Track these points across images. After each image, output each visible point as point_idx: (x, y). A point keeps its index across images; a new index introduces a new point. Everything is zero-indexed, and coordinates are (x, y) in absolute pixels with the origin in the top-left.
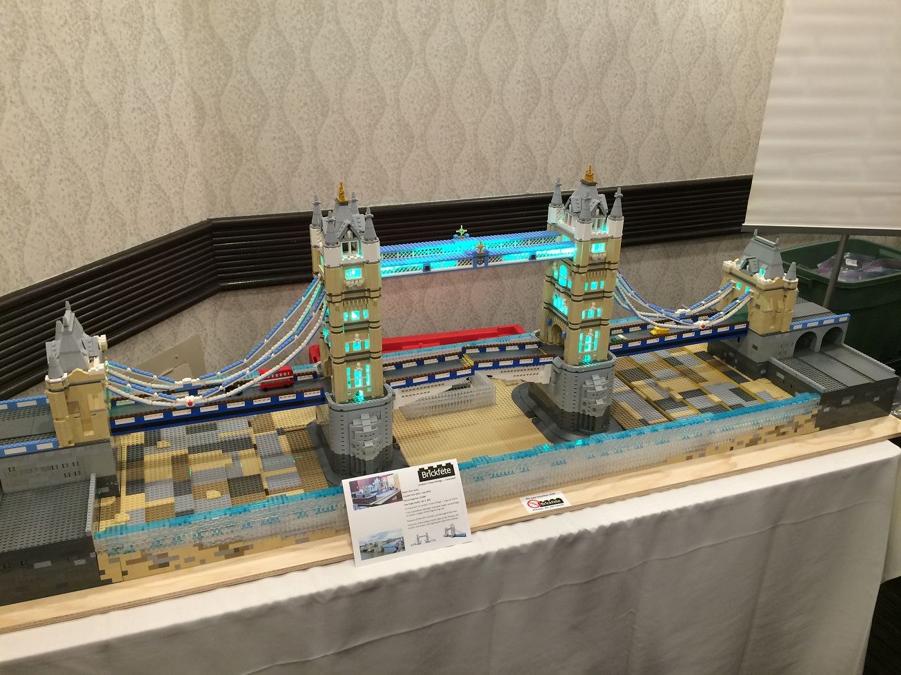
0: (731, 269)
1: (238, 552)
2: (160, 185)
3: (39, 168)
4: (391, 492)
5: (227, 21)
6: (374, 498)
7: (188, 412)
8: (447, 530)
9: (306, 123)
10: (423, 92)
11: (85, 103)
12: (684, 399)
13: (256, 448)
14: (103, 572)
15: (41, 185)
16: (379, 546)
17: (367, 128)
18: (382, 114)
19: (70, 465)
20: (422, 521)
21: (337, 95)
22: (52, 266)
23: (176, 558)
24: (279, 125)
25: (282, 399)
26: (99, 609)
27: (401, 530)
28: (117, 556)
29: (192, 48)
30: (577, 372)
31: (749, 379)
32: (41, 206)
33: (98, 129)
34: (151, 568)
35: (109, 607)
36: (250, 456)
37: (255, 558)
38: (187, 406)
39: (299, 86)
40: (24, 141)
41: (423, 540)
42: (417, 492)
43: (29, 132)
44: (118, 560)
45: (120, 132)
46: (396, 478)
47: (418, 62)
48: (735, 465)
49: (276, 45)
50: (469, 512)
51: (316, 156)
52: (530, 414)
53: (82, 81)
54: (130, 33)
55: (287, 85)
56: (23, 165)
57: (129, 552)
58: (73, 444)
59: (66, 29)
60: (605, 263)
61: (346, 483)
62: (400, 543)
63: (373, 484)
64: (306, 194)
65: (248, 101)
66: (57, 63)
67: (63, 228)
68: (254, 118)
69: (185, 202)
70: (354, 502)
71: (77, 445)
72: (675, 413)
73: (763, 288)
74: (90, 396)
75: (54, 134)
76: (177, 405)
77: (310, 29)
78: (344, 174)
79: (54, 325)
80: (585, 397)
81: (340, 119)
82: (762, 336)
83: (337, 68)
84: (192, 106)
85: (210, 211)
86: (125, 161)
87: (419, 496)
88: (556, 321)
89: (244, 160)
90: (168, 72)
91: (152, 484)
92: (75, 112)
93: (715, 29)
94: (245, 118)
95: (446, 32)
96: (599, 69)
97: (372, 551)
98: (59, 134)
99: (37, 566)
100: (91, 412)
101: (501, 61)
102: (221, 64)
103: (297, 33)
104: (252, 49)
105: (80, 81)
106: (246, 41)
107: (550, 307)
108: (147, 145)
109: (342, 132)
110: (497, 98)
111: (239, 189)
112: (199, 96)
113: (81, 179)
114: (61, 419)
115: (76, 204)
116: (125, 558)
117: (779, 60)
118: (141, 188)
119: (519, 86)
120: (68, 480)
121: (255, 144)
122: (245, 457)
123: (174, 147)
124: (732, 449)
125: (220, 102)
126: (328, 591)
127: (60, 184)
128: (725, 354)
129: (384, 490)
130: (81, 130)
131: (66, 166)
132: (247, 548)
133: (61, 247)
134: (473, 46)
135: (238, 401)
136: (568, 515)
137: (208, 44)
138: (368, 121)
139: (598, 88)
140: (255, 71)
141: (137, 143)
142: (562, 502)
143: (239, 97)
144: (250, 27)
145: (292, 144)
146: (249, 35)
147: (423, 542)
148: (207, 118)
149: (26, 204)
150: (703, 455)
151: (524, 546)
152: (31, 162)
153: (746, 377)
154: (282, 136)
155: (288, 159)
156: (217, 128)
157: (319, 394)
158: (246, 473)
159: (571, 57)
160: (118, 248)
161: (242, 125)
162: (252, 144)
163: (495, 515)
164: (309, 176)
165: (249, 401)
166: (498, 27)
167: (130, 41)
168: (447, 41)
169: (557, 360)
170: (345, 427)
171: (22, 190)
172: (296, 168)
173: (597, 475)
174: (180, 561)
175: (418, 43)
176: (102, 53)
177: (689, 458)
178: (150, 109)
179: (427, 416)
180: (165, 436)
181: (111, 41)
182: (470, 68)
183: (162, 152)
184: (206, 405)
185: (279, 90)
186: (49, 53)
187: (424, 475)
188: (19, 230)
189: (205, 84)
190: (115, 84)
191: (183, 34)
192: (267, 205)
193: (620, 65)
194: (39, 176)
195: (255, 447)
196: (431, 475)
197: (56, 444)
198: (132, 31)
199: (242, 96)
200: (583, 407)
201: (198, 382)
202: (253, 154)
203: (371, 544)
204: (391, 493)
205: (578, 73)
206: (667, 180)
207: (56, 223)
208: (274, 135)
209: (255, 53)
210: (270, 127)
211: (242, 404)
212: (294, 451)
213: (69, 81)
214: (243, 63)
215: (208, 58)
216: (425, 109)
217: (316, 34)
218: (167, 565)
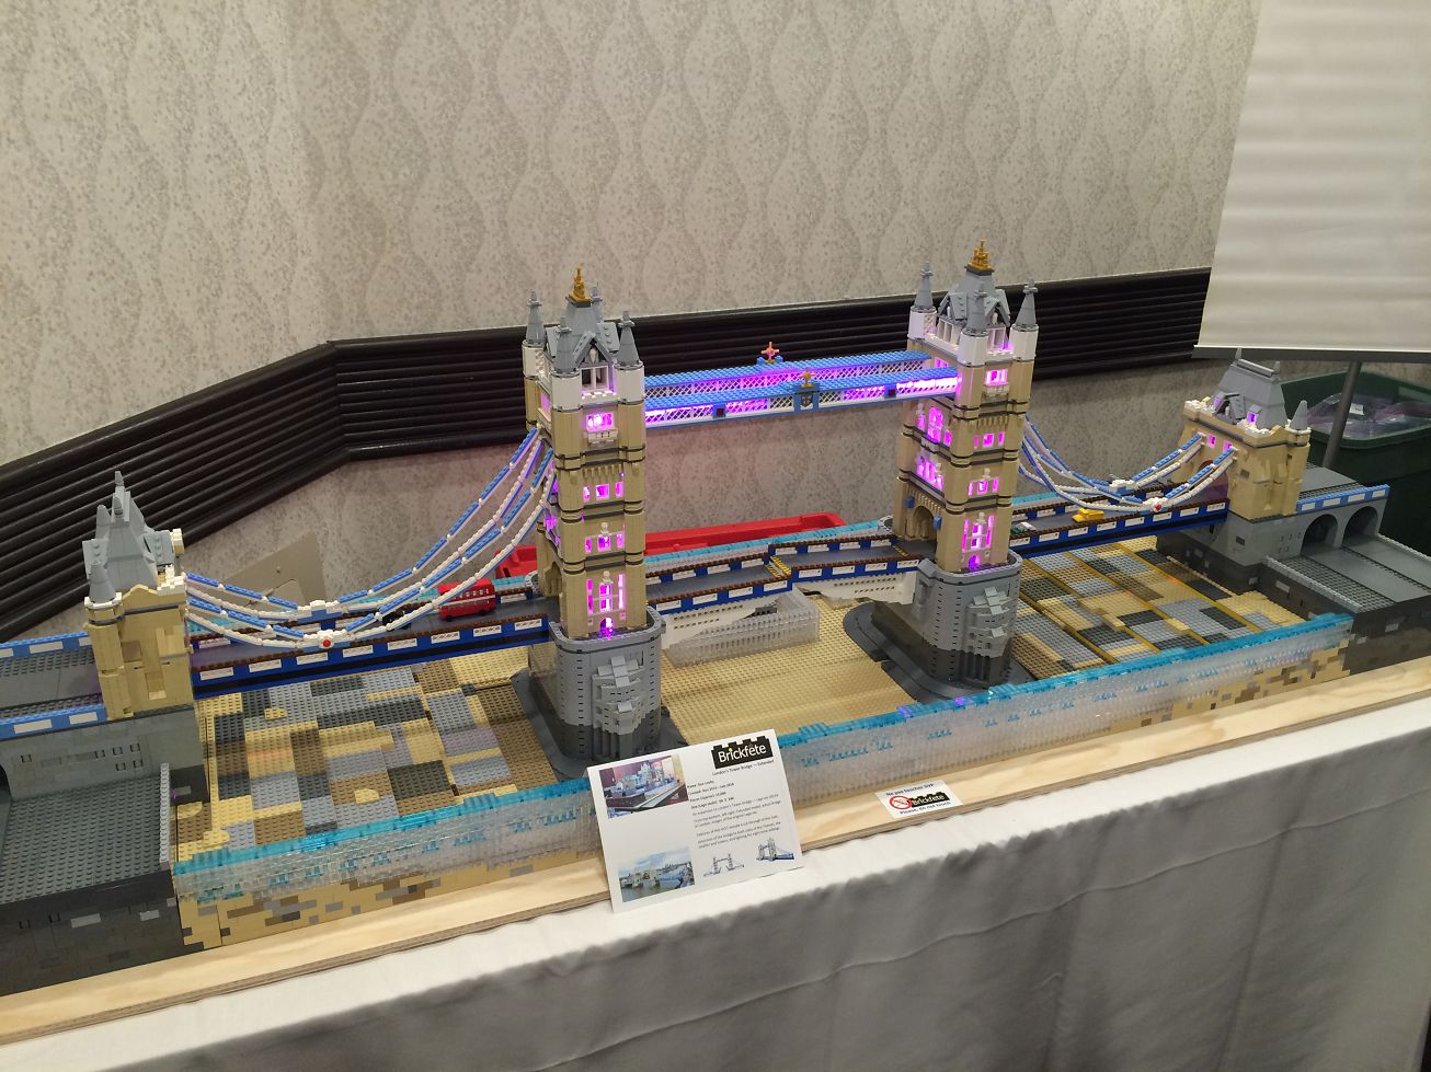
0: (1198, 413)
1: (415, 893)
2: (251, 284)
3: (55, 252)
4: (669, 786)
5: (361, 12)
6: (642, 798)
7: (322, 658)
8: (762, 848)
9: (489, 182)
10: (679, 132)
11: (129, 145)
12: (1128, 626)
13: (430, 718)
14: (189, 932)
15: (58, 281)
16: (652, 878)
17: (588, 192)
18: (613, 169)
19: (126, 750)
20: (721, 833)
21: (539, 136)
22: (77, 418)
23: (312, 904)
24: (446, 186)
25: (479, 633)
26: (184, 995)
27: (687, 849)
28: (212, 903)
29: (303, 57)
30: (960, 584)
31: (1230, 593)
32: (59, 316)
33: (151, 190)
34: (269, 922)
35: (201, 991)
36: (420, 731)
37: (443, 903)
38: (322, 646)
39: (478, 121)
40: (31, 207)
41: (723, 865)
42: (712, 785)
43: (39, 191)
44: (214, 909)
45: (186, 195)
46: (677, 763)
47: (671, 84)
48: (1221, 732)
49: (442, 53)
50: (797, 816)
51: (504, 237)
52: (877, 655)
53: (125, 108)
54: (202, 29)
55: (459, 120)
56: (28, 247)
57: (233, 896)
58: (131, 715)
59: (99, 20)
60: (1006, 402)
61: (594, 772)
62: (686, 871)
63: (640, 773)
64: (489, 301)
65: (394, 145)
66: (84, 77)
67: (94, 354)
68: (405, 175)
69: (292, 312)
70: (609, 804)
71: (137, 716)
72: (1116, 651)
73: (1255, 444)
74: (160, 632)
75: (79, 197)
76: (304, 645)
77: (497, 27)
78: (551, 268)
79: (94, 511)
80: (974, 625)
81: (546, 176)
82: (1251, 521)
83: (541, 93)
84: (303, 153)
85: (332, 328)
86: (195, 243)
87: (714, 792)
88: (922, 500)
89: (388, 244)
90: (265, 96)
91: (261, 780)
92: (113, 159)
93: (1143, 32)
94: (389, 175)
95: (717, 34)
96: (961, 97)
97: (641, 886)
98: (88, 196)
99: (77, 923)
100: (163, 658)
101: (806, 83)
102: (350, 84)
103: (475, 34)
104: (401, 59)
105: (122, 108)
106: (392, 47)
107: (912, 479)
108: (230, 216)
109: (549, 198)
110: (798, 143)
111: (379, 292)
112: (314, 138)
113: (123, 271)
114: (111, 671)
115: (116, 314)
116: (225, 906)
117: (1254, 80)
118: (220, 288)
119: (833, 123)
120: (122, 774)
121: (406, 218)
122: (413, 732)
123: (275, 222)
124: (1213, 706)
125: (349, 146)
126: (569, 956)
127: (89, 280)
128: (1188, 553)
129: (657, 784)
130: (124, 190)
131: (98, 250)
132: (430, 885)
133: (92, 386)
134: (761, 56)
135: (405, 637)
136: (957, 819)
137: (329, 51)
138: (591, 180)
139: (959, 127)
140: (406, 96)
141: (214, 213)
142: (946, 798)
143: (380, 139)
144: (398, 22)
145: (466, 218)
146: (396, 37)
147: (724, 869)
148: (327, 173)
149: (34, 313)
150: (1167, 718)
151: (891, 873)
152: (41, 241)
153: (1226, 590)
154: (451, 204)
155: (460, 241)
156: (343, 191)
157: (540, 625)
158: (418, 759)
159: (915, 77)
160: (183, 389)
161: (385, 186)
162: (402, 217)
163: (840, 822)
164: (495, 270)
165: (424, 638)
166: (801, 27)
167: (203, 43)
168: (719, 49)
169: (925, 564)
170: (584, 679)
171: (27, 289)
172: (473, 258)
173: (998, 754)
174: (319, 910)
175: (672, 51)
176: (157, 62)
177: (1146, 723)
178: (235, 157)
179: (707, 661)
180: (277, 700)
181: (172, 42)
182: (755, 93)
183: (255, 229)
184: (353, 645)
185: (445, 129)
186: (70, 59)
187: (724, 758)
188: (22, 356)
189: (324, 117)
190: (179, 114)
191: (288, 33)
192: (426, 319)
193: (994, 90)
194: (56, 265)
195: (428, 715)
196: (733, 756)
197: (102, 713)
198: (206, 26)
199: (385, 138)
200: (970, 642)
201: (336, 606)
202: (402, 232)
203: (638, 874)
204: (669, 789)
205: (927, 104)
206: (1067, 277)
207: (83, 344)
208: (436, 203)
209: (406, 67)
210: (431, 189)
211: (412, 643)
212: (494, 722)
213: (104, 107)
214: (387, 83)
215: (330, 74)
216: (682, 161)
217: (507, 36)
218: (296, 916)
